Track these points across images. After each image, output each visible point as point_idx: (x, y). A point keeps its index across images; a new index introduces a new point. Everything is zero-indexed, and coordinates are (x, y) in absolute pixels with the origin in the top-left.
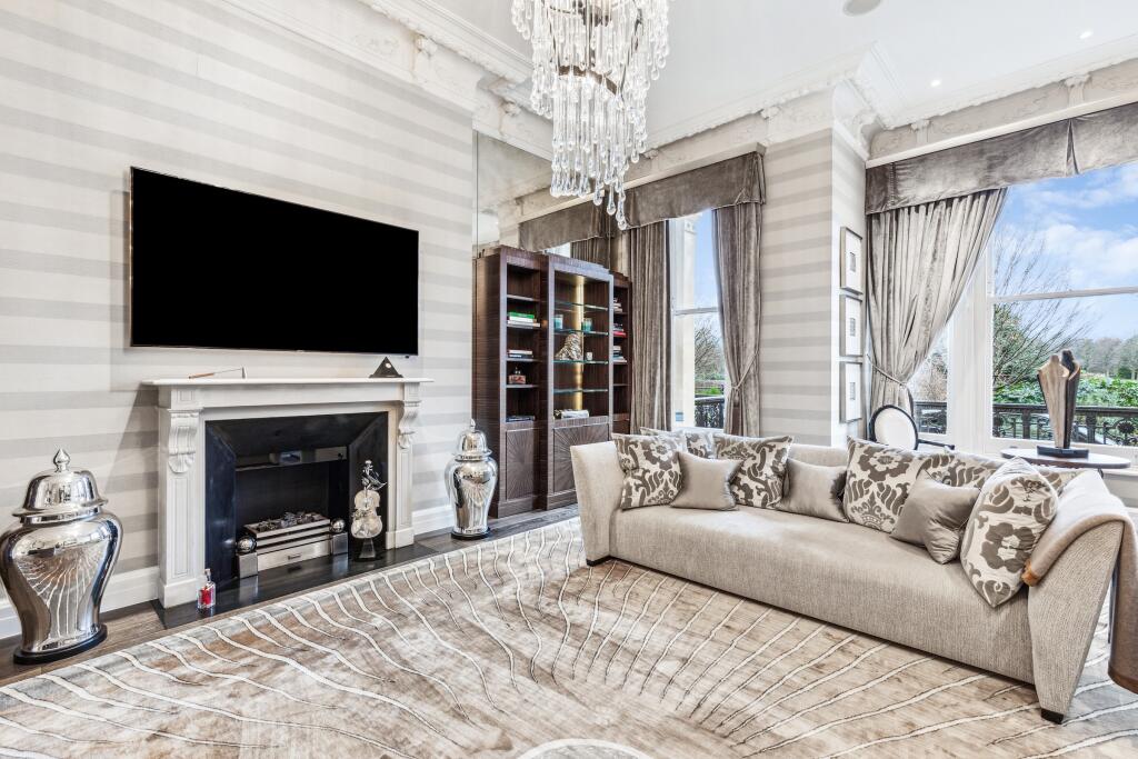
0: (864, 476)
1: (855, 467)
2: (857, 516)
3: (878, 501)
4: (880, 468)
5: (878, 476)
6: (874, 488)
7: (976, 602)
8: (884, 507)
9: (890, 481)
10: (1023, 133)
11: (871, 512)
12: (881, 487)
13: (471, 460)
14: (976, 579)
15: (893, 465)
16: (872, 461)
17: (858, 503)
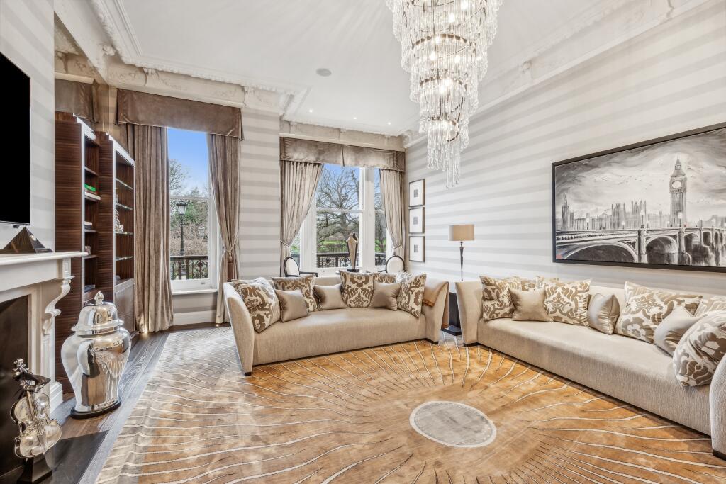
0: (354, 286)
1: (349, 283)
2: (352, 304)
3: (362, 295)
4: (360, 282)
5: (360, 285)
6: (359, 290)
7: (414, 318)
8: (364, 297)
9: (365, 286)
10: (329, 144)
11: (359, 300)
12: (362, 289)
13: (104, 333)
14: (413, 311)
15: (364, 280)
16: (356, 280)
17: (353, 298)
